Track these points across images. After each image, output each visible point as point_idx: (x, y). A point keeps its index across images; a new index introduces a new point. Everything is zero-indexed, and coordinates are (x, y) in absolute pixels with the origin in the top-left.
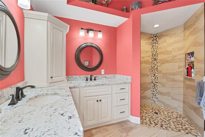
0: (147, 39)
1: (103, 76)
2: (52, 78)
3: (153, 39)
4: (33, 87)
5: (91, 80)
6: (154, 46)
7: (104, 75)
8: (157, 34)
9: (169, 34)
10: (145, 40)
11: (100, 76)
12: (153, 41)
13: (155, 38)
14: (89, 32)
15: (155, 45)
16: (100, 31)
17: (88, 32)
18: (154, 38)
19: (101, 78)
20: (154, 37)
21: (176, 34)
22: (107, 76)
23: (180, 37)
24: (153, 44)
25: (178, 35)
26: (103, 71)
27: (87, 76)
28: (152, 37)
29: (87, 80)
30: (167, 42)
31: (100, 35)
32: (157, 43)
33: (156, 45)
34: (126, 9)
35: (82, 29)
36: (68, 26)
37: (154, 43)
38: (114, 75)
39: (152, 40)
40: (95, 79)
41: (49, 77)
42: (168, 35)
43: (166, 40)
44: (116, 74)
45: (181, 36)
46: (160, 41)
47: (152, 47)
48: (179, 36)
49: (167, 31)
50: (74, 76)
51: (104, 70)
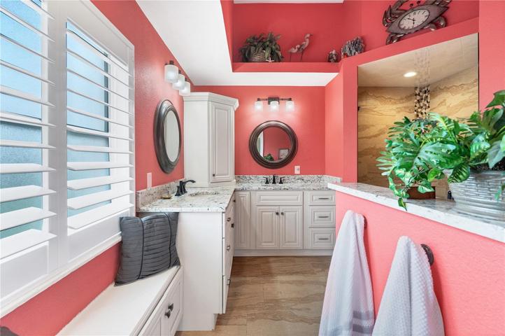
0: (402, 99)
1: (297, 177)
2: (214, 175)
3: (418, 98)
4: (193, 182)
5: (274, 182)
6: (422, 113)
7: (300, 176)
8: (428, 86)
9: (451, 87)
10: (395, 103)
11: (291, 177)
12: (419, 101)
13: (424, 95)
14: (271, 103)
15: (424, 111)
16: (290, 99)
17: (269, 103)
18: (422, 96)
19: (293, 180)
20: (421, 94)
21: (465, 86)
22: (306, 177)
23: (471, 94)
24: (419, 110)
25: (468, 89)
26: (297, 169)
27: (268, 177)
28: (416, 95)
29: (267, 182)
30: (448, 104)
31: (290, 107)
32: (429, 107)
33: (427, 110)
34: (335, 55)
35: (259, 100)
36: (237, 101)
37: (422, 107)
38: (319, 176)
39: (416, 101)
40: (281, 182)
41: (211, 175)
42: (449, 89)
43: (445, 100)
44: (323, 173)
45: (473, 92)
46: (435, 102)
47: (418, 116)
48: (471, 90)
49: (449, 78)
50: (247, 176)
51: (299, 167)
